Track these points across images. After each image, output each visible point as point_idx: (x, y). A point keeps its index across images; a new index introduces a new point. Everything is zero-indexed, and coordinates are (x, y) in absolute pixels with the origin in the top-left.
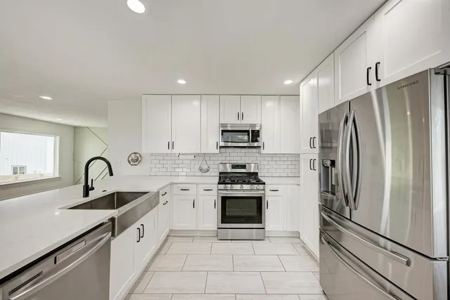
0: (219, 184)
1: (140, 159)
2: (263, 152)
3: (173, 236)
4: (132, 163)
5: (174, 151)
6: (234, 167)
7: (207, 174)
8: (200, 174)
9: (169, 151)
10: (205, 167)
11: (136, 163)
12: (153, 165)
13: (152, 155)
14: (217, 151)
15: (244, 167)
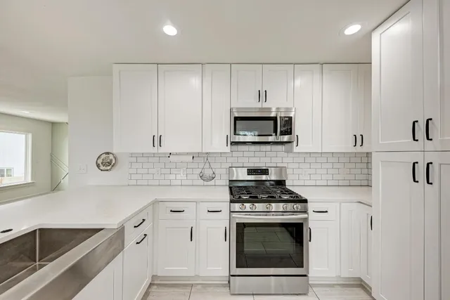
0: (232, 201)
1: (114, 162)
2: (296, 149)
3: (159, 285)
4: (102, 168)
5: (162, 150)
6: (251, 172)
7: (212, 182)
8: (201, 182)
9: (155, 150)
10: (208, 172)
11: (109, 168)
12: (134, 171)
13: (132, 155)
14: (228, 149)
15: (265, 172)
